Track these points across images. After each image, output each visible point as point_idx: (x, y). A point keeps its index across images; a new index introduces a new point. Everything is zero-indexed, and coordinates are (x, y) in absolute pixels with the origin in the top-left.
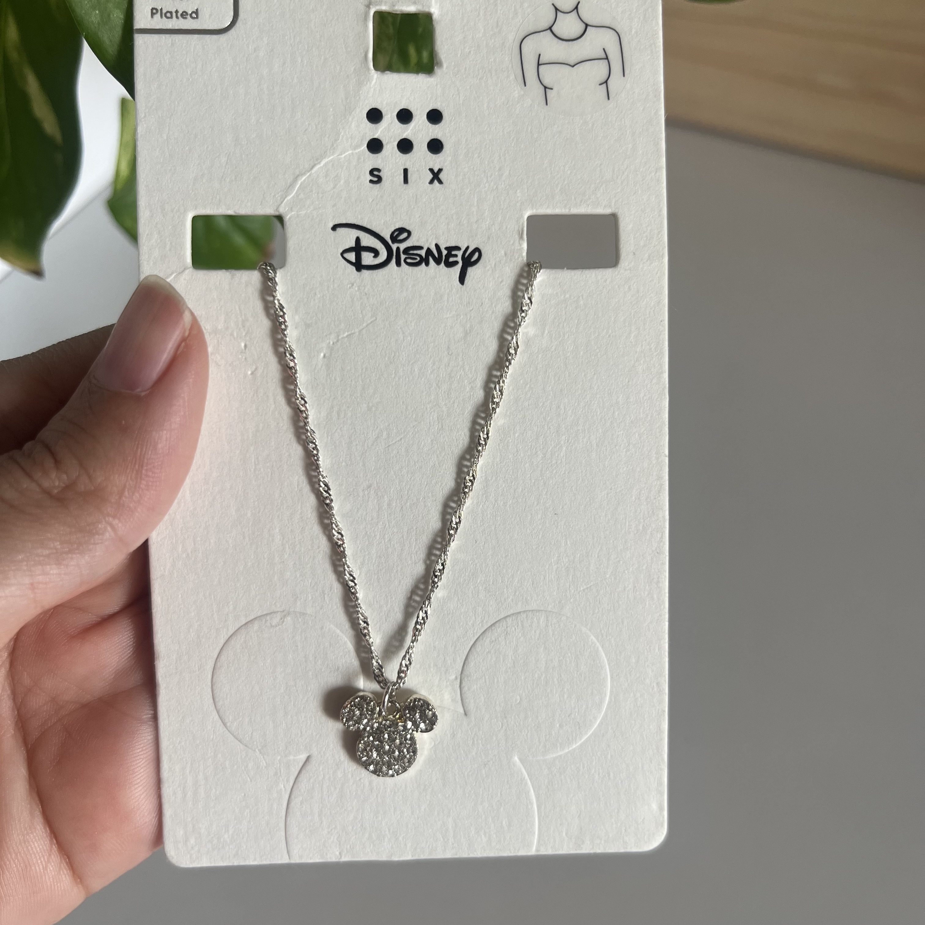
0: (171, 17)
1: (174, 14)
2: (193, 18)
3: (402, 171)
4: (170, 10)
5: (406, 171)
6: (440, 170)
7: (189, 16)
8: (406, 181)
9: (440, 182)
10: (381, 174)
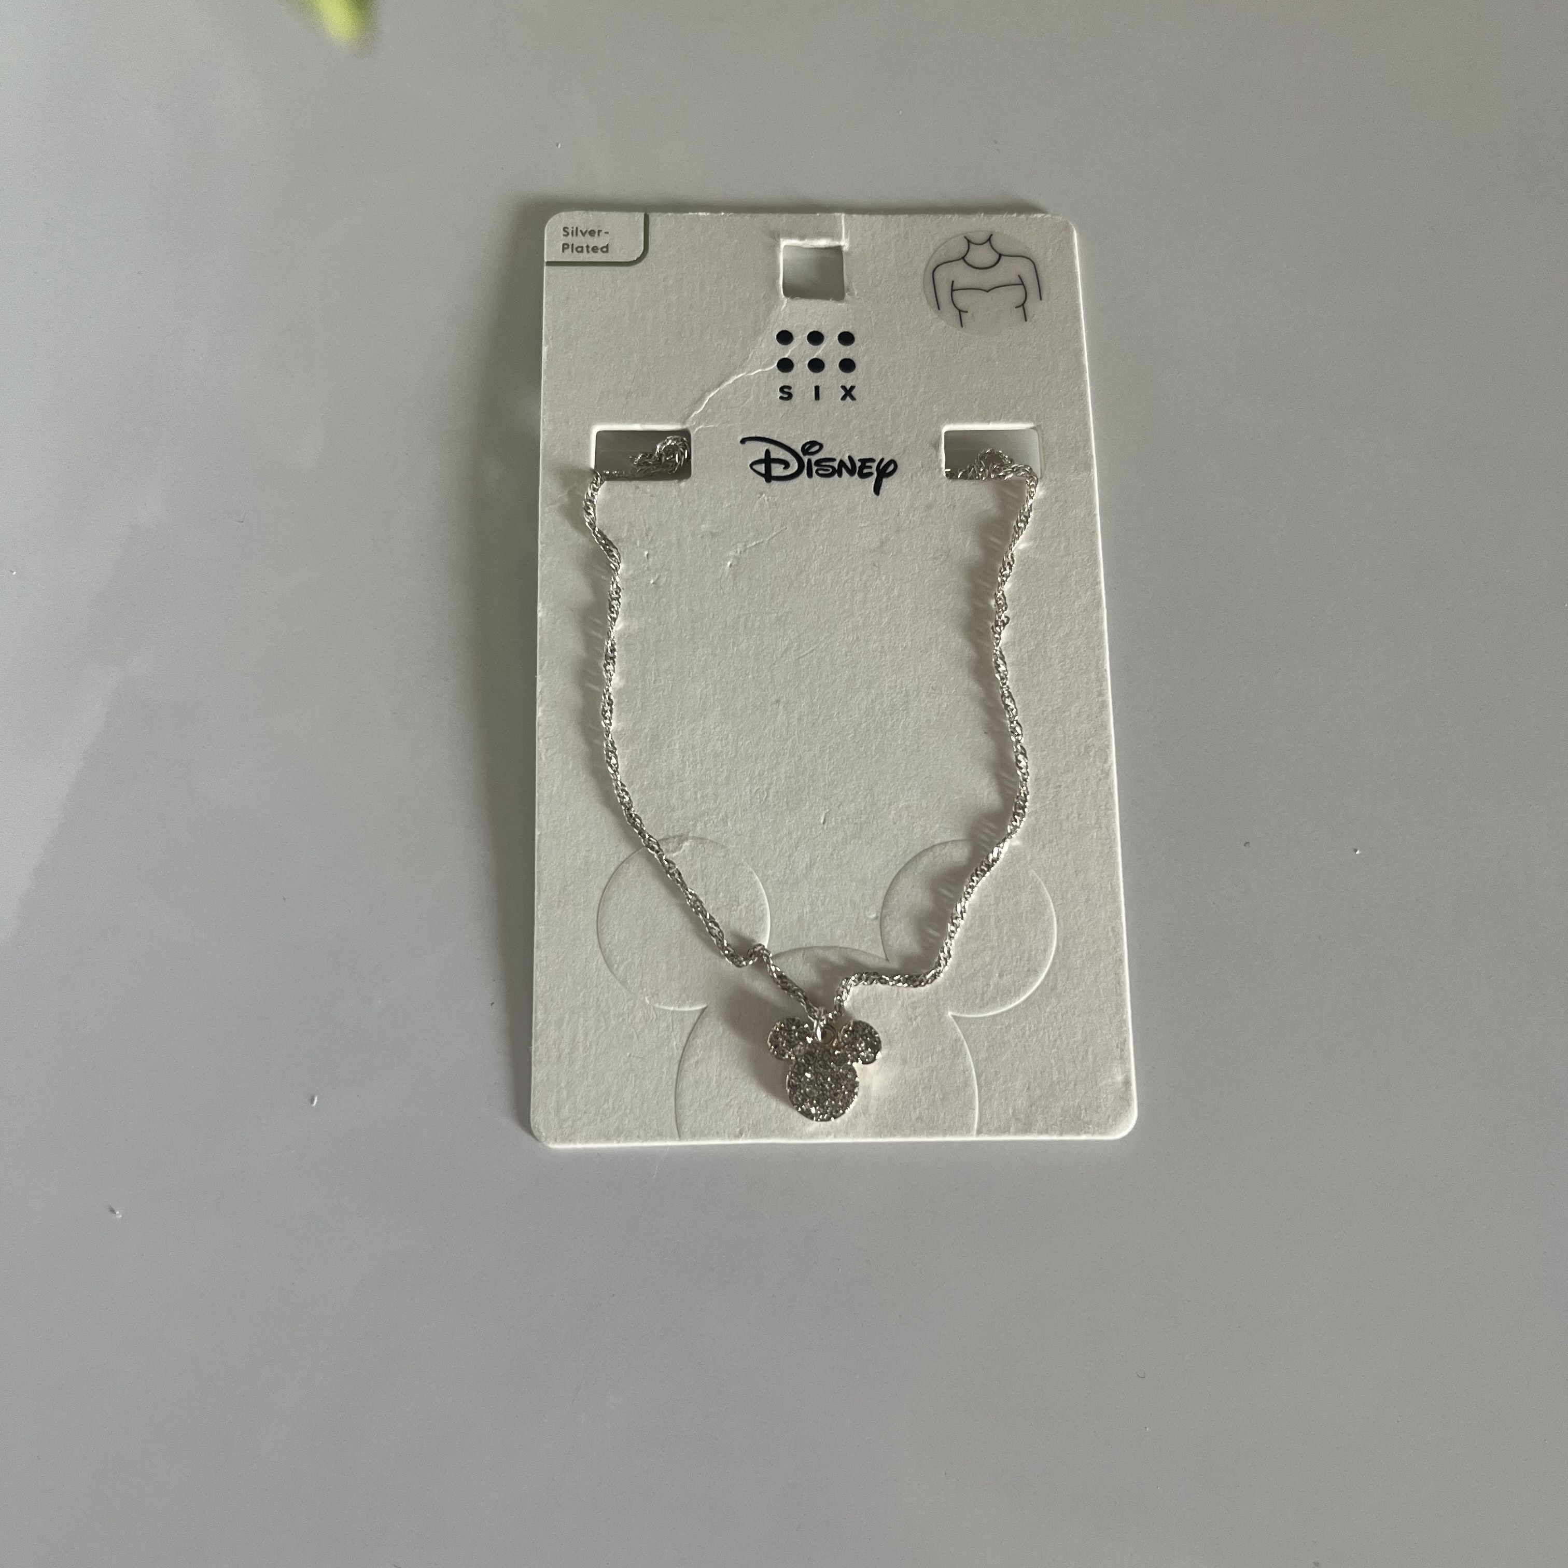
0: (582, 251)
1: (585, 249)
2: (603, 252)
3: (814, 388)
4: (581, 245)
5: (817, 388)
6: (852, 388)
7: (599, 251)
8: (817, 397)
9: (853, 398)
10: (791, 391)
